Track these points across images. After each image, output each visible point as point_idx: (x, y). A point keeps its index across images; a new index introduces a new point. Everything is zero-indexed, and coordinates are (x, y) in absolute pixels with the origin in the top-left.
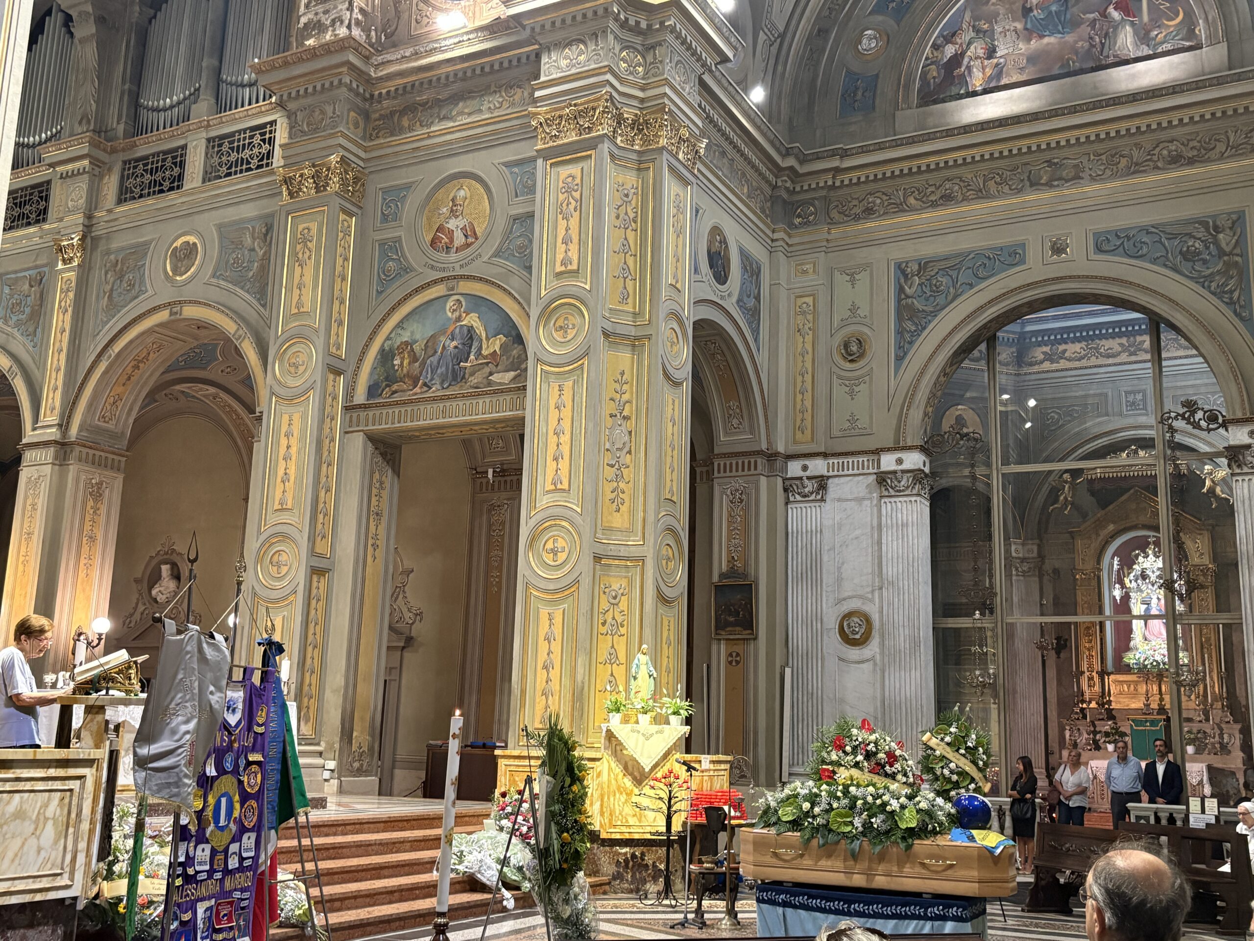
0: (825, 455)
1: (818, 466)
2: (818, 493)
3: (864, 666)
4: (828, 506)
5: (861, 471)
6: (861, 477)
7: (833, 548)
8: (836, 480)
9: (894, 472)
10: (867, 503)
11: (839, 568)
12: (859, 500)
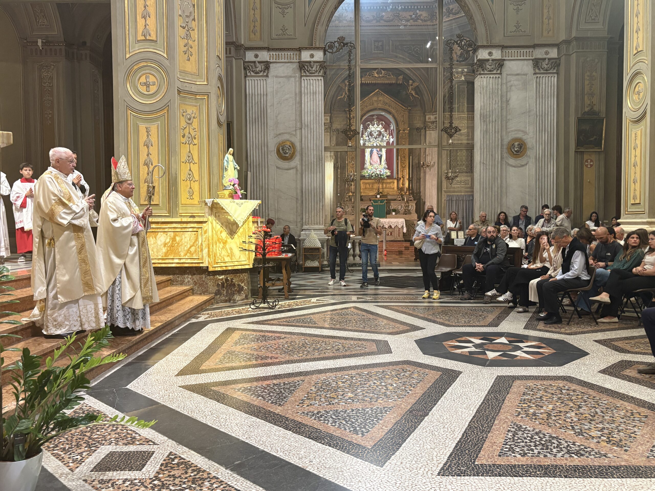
0: (268, 49)
1: (264, 56)
2: (264, 72)
3: (291, 171)
4: (269, 80)
5: (289, 60)
6: (289, 64)
7: (273, 105)
8: (274, 65)
9: (310, 62)
10: (293, 79)
11: (276, 117)
12: (288, 77)
